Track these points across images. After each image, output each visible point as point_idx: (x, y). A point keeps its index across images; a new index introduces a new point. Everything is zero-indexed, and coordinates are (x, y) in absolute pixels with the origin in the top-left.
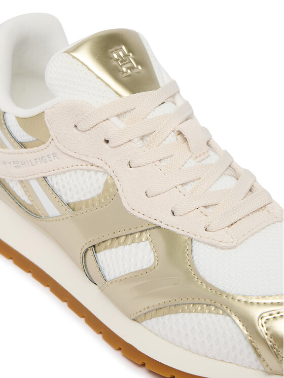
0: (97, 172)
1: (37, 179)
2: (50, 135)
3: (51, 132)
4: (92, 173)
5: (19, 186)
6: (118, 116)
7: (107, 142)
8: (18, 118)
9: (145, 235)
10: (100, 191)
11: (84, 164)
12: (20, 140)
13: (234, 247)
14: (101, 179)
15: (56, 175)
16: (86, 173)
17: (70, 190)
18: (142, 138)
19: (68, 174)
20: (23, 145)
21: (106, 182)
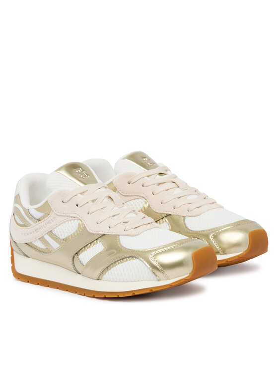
0: (74, 220)
1: (47, 234)
2: (51, 209)
3: (52, 208)
4: (72, 221)
5: (39, 242)
6: (81, 194)
7: (77, 205)
8: (35, 209)
9: (98, 241)
10: (76, 229)
11: (68, 218)
12: (37, 218)
13: (138, 235)
14: (77, 222)
15: (56, 228)
16: (69, 222)
17: (63, 232)
18: (93, 201)
19: (61, 225)
20: (39, 220)
21: (79, 224)
